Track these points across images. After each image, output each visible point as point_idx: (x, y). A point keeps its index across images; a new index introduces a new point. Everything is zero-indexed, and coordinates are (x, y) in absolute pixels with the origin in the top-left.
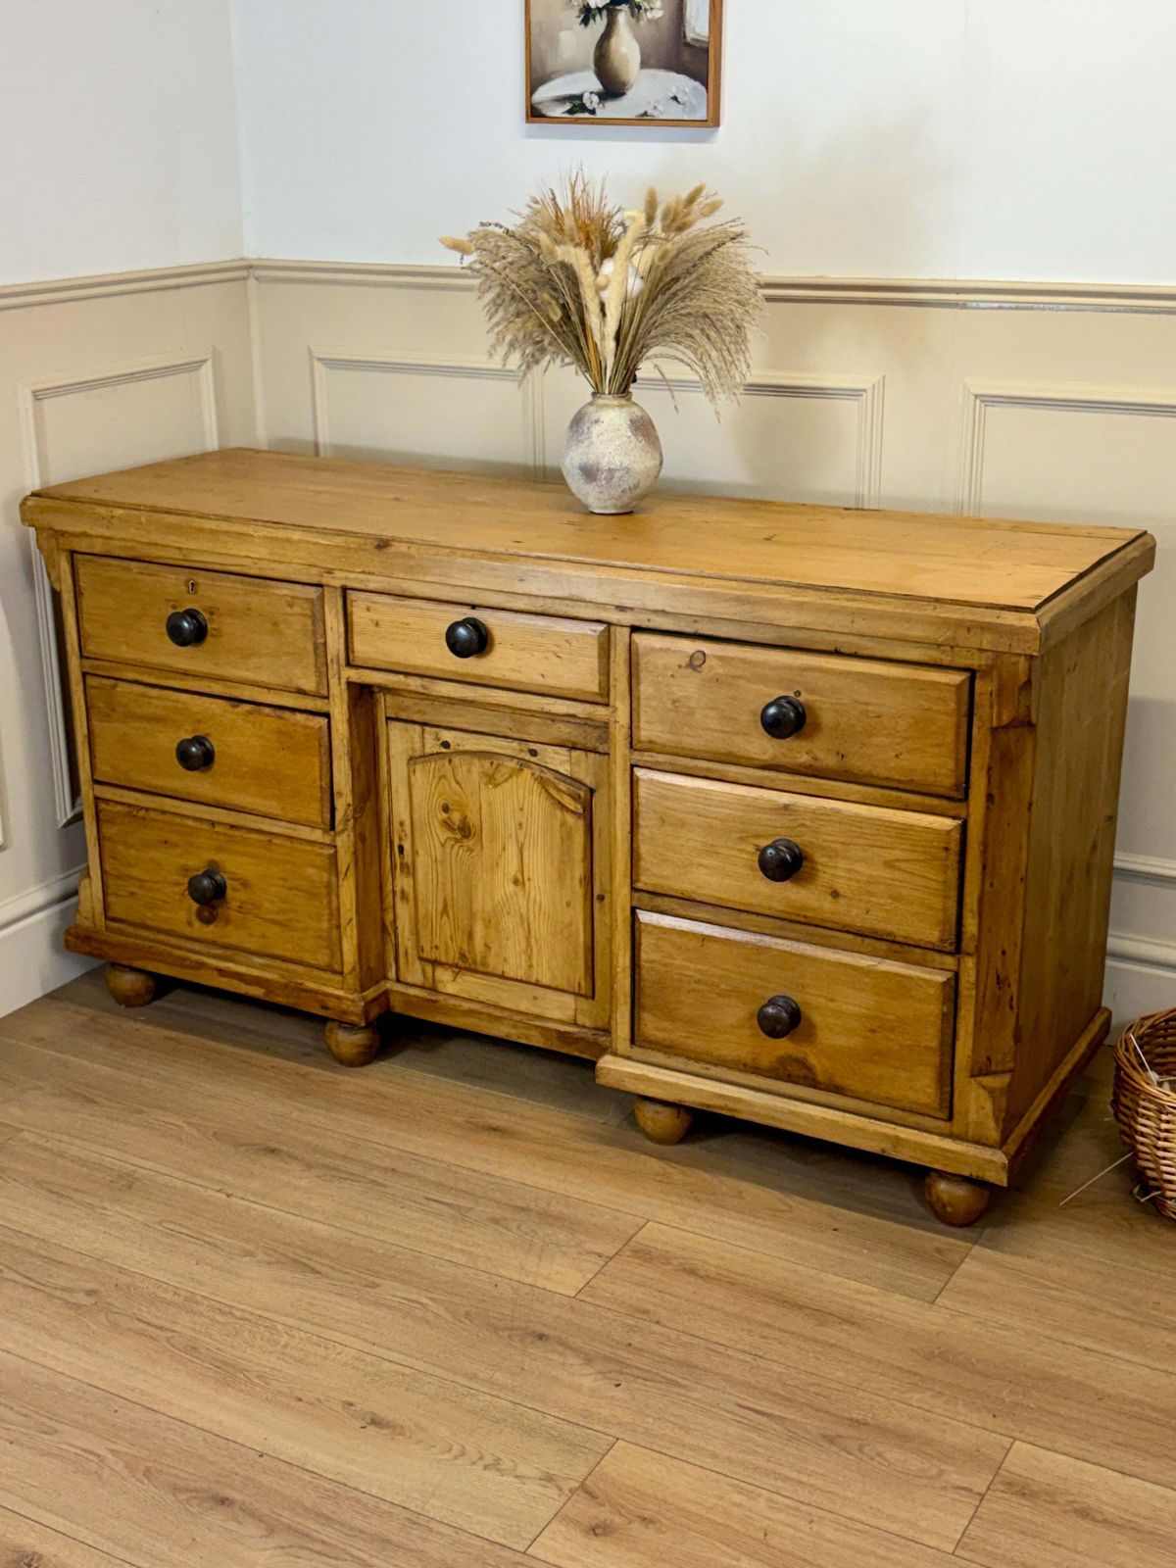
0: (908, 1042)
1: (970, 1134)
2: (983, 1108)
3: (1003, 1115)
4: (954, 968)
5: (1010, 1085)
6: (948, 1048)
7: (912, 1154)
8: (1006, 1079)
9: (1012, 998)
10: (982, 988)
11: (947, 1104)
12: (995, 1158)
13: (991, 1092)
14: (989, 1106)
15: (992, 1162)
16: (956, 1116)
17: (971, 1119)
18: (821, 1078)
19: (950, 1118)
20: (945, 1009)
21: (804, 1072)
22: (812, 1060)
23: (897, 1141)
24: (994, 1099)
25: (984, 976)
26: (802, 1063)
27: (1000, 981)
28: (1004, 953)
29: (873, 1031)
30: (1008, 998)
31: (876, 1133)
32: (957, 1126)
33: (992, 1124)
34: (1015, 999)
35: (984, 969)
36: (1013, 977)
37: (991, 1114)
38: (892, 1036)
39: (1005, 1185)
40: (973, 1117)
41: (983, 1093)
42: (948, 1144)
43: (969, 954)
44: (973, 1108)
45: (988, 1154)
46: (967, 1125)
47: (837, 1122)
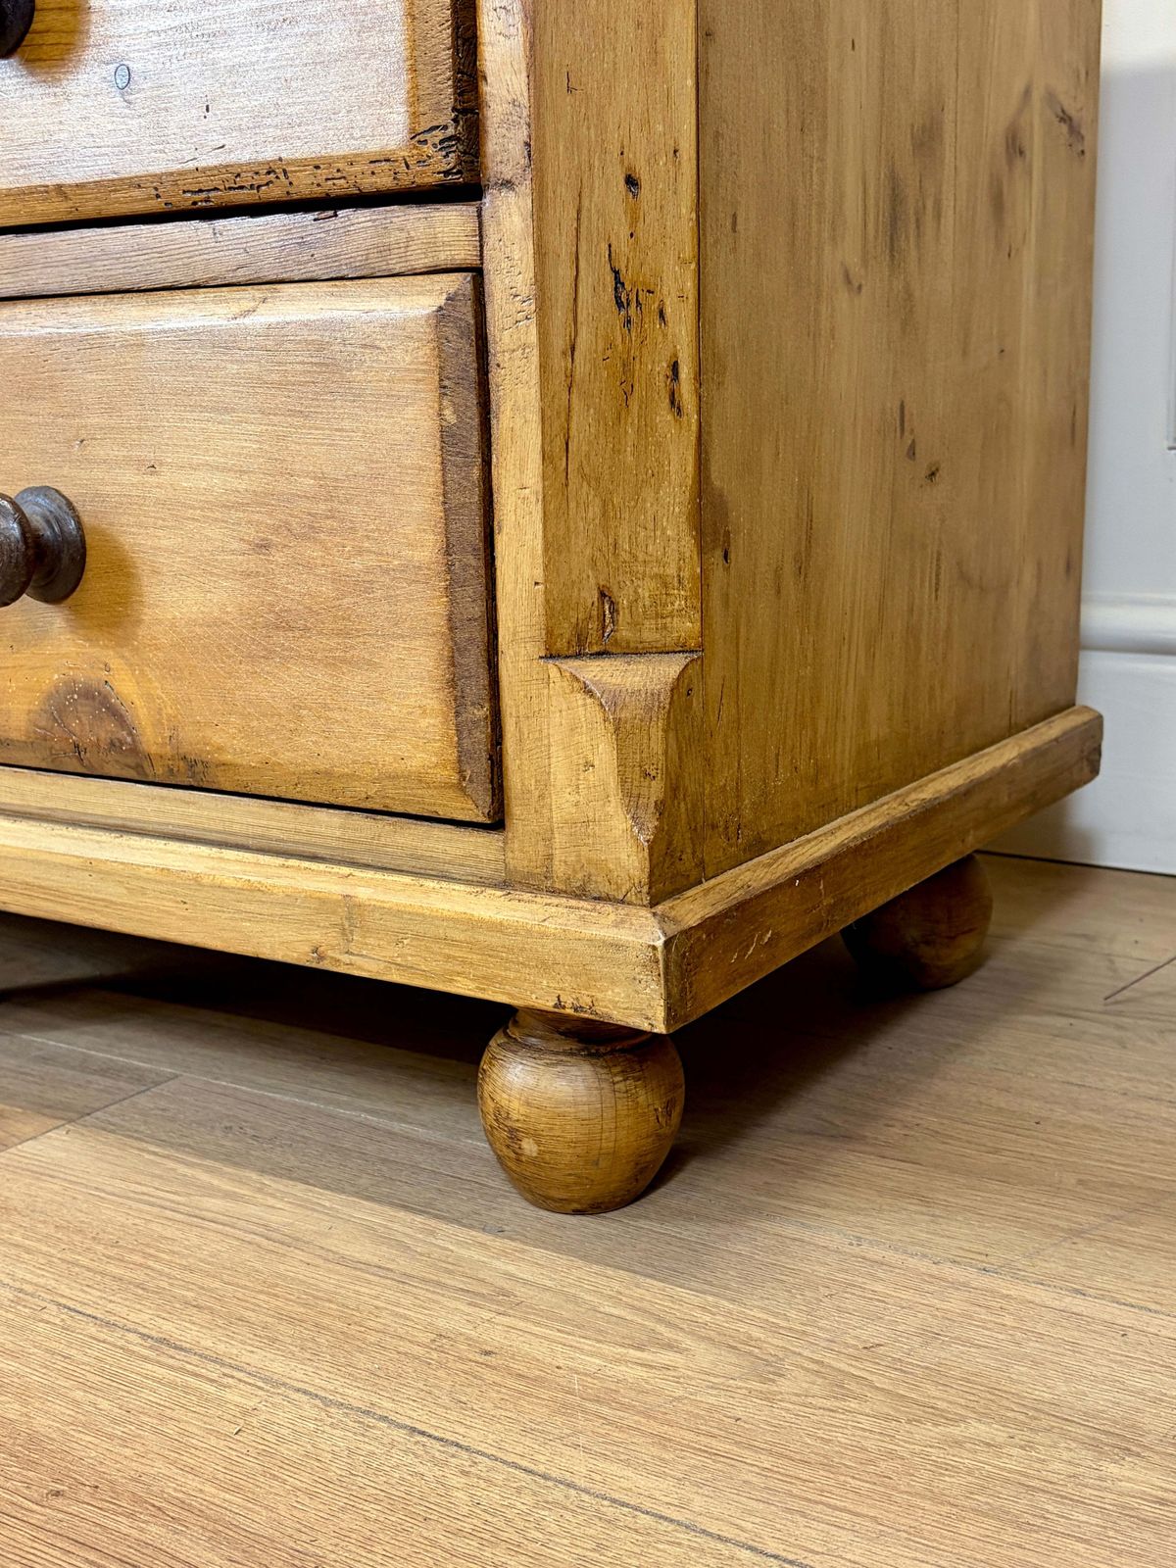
0: (358, 564)
1: (559, 869)
2: (589, 765)
3: (656, 790)
4: (464, 254)
5: (681, 689)
6: (474, 562)
7: (392, 952)
8: (670, 668)
9: (675, 368)
10: (560, 316)
11: (482, 766)
12: (623, 935)
13: (611, 705)
14: (604, 755)
15: (617, 946)
16: (517, 810)
17: (556, 816)
18: (151, 739)
19: (497, 823)
20: (449, 415)
21: (108, 730)
22: (126, 687)
23: (351, 916)
24: (619, 730)
25: (565, 272)
26: (101, 702)
27: (624, 295)
28: (631, 182)
29: (264, 546)
30: (663, 366)
31: (292, 898)
32: (520, 845)
33: (619, 823)
34: (685, 372)
35: (561, 243)
36: (676, 285)
37: (613, 782)
38: (313, 552)
39: (660, 1028)
40: (563, 803)
41: (585, 710)
42: (491, 907)
43: (508, 184)
44: (560, 771)
45: (603, 925)
46: (549, 840)
47: (196, 879)
